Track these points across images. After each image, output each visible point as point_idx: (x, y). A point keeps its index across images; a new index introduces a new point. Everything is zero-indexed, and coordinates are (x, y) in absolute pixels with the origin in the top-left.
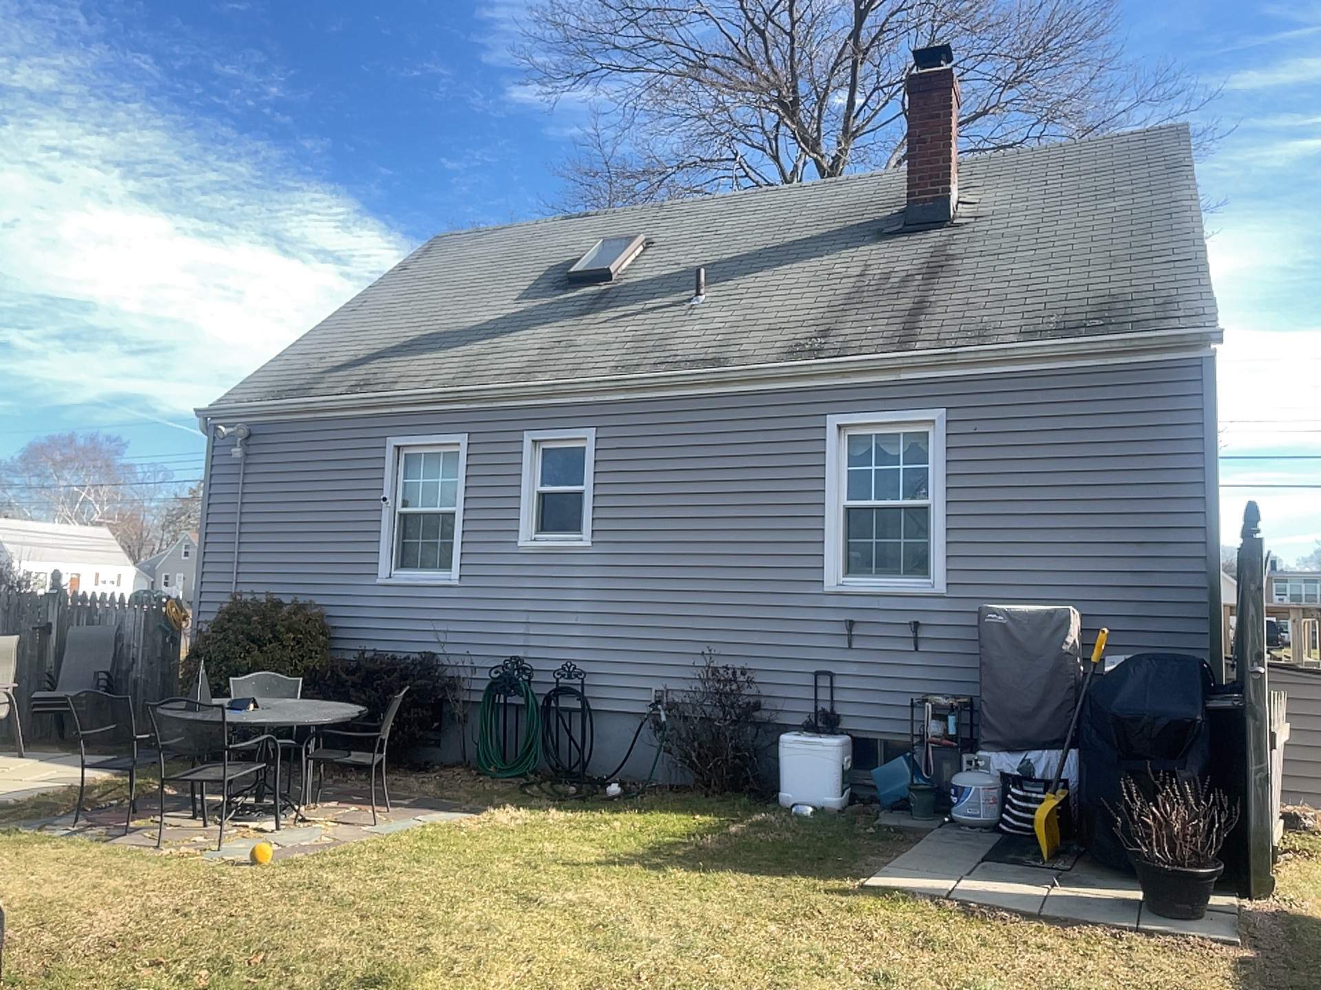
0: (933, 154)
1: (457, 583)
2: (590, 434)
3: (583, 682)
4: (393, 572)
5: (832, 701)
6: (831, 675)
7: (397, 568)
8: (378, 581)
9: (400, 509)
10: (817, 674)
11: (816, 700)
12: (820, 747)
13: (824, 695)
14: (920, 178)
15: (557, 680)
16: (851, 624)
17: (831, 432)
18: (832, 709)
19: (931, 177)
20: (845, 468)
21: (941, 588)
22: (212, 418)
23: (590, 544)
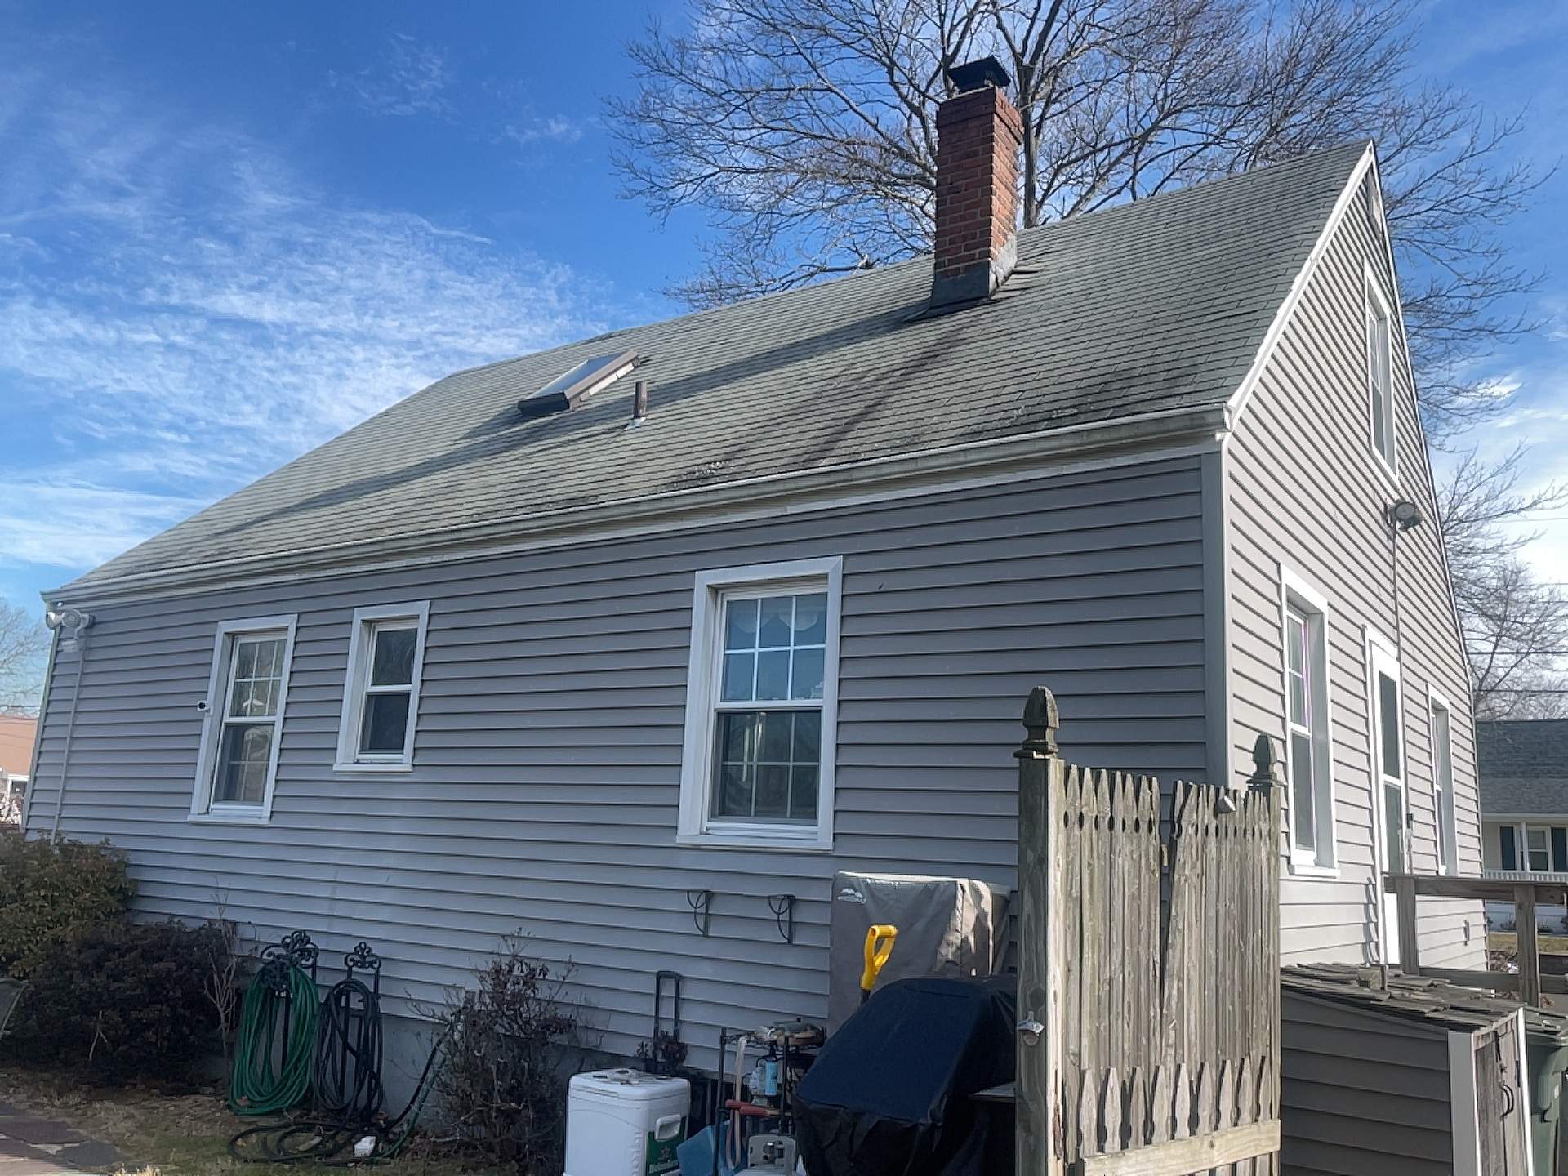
0: (968, 207)
1: (265, 822)
2: (422, 609)
3: (378, 972)
4: (212, 806)
5: (677, 1021)
6: (678, 979)
7: (216, 801)
8: (190, 818)
9: (228, 719)
10: (660, 976)
11: (657, 1018)
12: (614, 1101)
13: (668, 1011)
14: (952, 242)
15: (350, 968)
16: (710, 895)
17: (701, 597)
18: (676, 1031)
19: (965, 238)
20: (720, 650)
21: (825, 842)
22: (64, 603)
23: (408, 768)
